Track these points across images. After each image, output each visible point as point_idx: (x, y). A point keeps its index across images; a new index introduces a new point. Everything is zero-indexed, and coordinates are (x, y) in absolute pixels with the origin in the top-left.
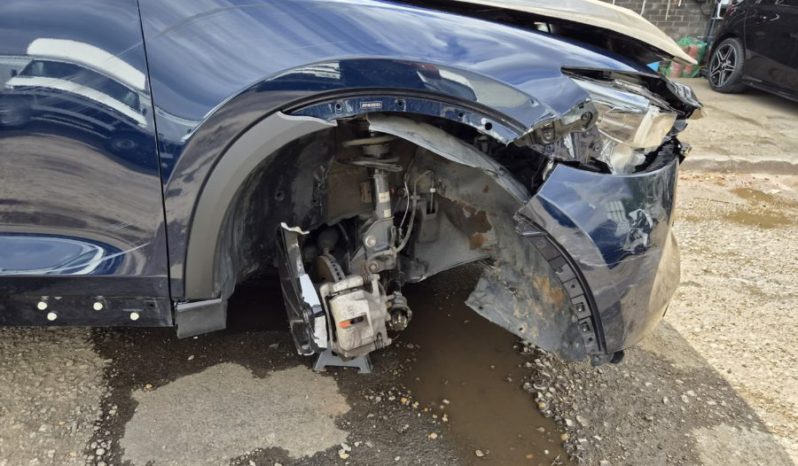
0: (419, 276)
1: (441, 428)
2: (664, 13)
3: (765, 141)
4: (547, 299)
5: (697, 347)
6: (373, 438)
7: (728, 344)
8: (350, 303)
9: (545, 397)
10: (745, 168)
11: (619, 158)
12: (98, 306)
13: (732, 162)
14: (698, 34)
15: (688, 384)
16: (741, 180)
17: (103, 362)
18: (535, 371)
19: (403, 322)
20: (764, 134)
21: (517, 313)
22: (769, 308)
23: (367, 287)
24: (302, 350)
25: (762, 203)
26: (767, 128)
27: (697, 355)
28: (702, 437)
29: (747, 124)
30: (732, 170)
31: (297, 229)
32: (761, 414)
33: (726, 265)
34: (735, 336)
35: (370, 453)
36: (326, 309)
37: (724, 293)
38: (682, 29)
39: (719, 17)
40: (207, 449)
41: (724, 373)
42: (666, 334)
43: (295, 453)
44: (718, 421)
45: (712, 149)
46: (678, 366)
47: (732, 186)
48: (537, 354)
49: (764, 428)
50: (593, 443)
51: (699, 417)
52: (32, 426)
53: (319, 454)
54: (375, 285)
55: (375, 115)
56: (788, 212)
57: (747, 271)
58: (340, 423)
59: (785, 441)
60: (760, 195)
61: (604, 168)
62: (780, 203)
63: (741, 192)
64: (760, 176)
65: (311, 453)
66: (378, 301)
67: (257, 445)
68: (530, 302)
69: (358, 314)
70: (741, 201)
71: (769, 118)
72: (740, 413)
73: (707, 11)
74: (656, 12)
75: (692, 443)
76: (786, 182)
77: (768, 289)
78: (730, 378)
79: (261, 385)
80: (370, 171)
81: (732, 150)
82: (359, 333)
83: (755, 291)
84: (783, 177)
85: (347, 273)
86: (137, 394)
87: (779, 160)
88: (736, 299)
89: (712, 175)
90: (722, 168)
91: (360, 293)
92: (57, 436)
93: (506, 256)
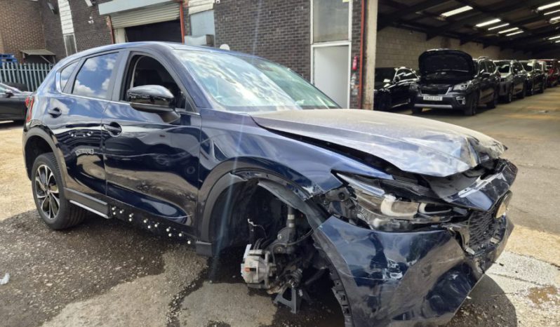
8: (251, 260)
12: (180, 235)
31: (252, 223)
40: (207, 313)
54: (267, 257)
55: (262, 179)
66: (266, 264)
67: (224, 320)
69: (253, 267)
85: (260, 248)
86: (205, 283)
91: (257, 258)
92: (171, 287)
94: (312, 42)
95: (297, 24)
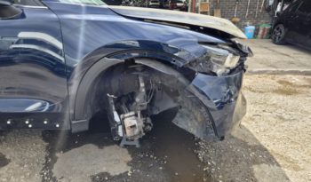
0: (156, 112)
1: (164, 166)
2: (255, 15)
3: (292, 63)
4: (199, 120)
5: (257, 138)
6: (140, 169)
7: (269, 136)
8: (130, 121)
9: (201, 155)
10: (283, 73)
11: (220, 71)
12: (45, 122)
13: (278, 71)
14: (269, 22)
15: (252, 150)
16: (281, 78)
17: (46, 144)
18: (199, 146)
19: (149, 128)
20: (292, 60)
21: (189, 124)
22: (286, 124)
23: (136, 115)
24: (115, 139)
25: (288, 86)
26: (293, 58)
27: (257, 140)
28: (256, 168)
30: (278, 74)
32: (278, 160)
33: (272, 109)
34: (272, 133)
35: (138, 174)
36: (122, 123)
37: (270, 119)
39: (276, 16)
40: (82, 173)
41: (266, 146)
42: (246, 133)
43: (112, 174)
44: (262, 162)
45: (271, 66)
46: (250, 144)
47: (277, 79)
48: (199, 140)
49: (278, 165)
50: (217, 171)
51: (255, 161)
52: (22, 165)
53: (121, 174)
54: (139, 115)
55: (137, 58)
56: (297, 89)
57: (279, 111)
58: (128, 164)
59: (286, 170)
60: (288, 83)
61: (215, 74)
62: (295, 86)
63: (281, 82)
64: (288, 76)
65: (118, 174)
66: (140, 120)
67: (99, 171)
69: (133, 125)
70: (280, 85)
71: (294, 54)
72: (270, 160)
73: (271, 14)
74: (252, 15)
75: (252, 170)
77: (286, 117)
78: (268, 148)
79: (101, 151)
80: (138, 76)
81: (278, 66)
82: (134, 130)
83: (281, 118)
84: (297, 76)
85: (130, 111)
86: (58, 155)
87: (296, 70)
88: (273, 120)
89: (270, 76)
90: (274, 73)
92: (30, 169)
93: (186, 105)
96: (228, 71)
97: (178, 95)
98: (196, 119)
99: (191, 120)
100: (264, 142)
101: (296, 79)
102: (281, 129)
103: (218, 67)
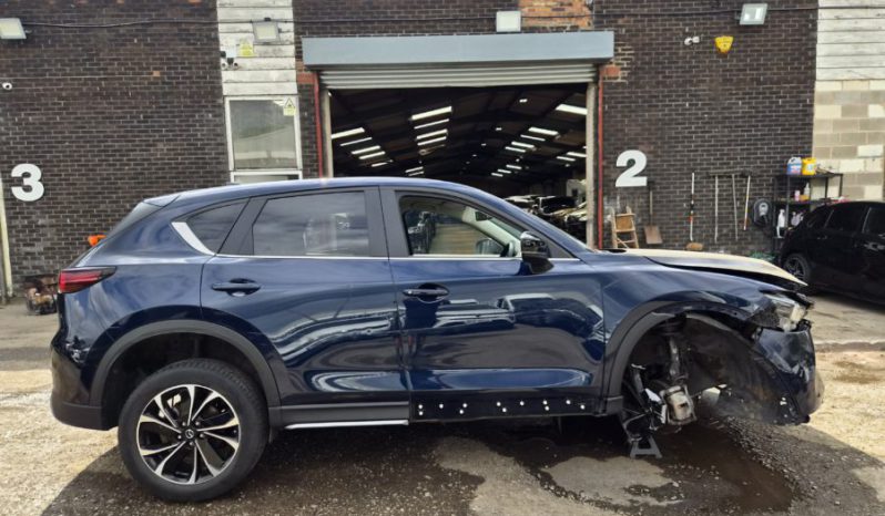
2: (734, 235)
3: (846, 330)
6: (687, 480)
7: (859, 437)
8: (678, 397)
9: (767, 463)
10: (838, 348)
11: (786, 326)
12: (569, 402)
13: (827, 344)
14: (766, 249)
15: (842, 454)
16: (838, 356)
20: (843, 325)
21: (746, 409)
23: (683, 390)
25: (857, 370)
26: (845, 320)
27: (842, 443)
28: (858, 472)
29: (828, 318)
31: (640, 367)
34: (861, 434)
35: (690, 485)
36: (664, 402)
37: (849, 416)
38: (751, 247)
39: (779, 237)
41: (860, 449)
43: (650, 486)
44: (864, 466)
46: (834, 447)
47: (831, 360)
51: (853, 465)
53: (663, 486)
54: (686, 389)
56: (876, 374)
57: (859, 406)
58: (665, 476)
60: (853, 365)
61: (781, 330)
62: (869, 369)
63: (840, 364)
64: (850, 353)
65: (660, 486)
67: (629, 484)
68: (753, 402)
69: (683, 402)
70: (842, 370)
71: (844, 313)
72: (874, 462)
73: (769, 233)
74: (726, 235)
75: (853, 475)
76: (870, 356)
77: (875, 413)
81: (824, 336)
82: (685, 411)
83: (867, 415)
85: (672, 385)
86: (543, 469)
87: (860, 341)
88: (856, 418)
91: (680, 393)
94: (231, 167)
95: (202, 140)
96: (794, 326)
97: (720, 367)
98: (756, 398)
99: (747, 402)
100: (854, 443)
101: (866, 358)
102: (873, 429)
103: (785, 322)
